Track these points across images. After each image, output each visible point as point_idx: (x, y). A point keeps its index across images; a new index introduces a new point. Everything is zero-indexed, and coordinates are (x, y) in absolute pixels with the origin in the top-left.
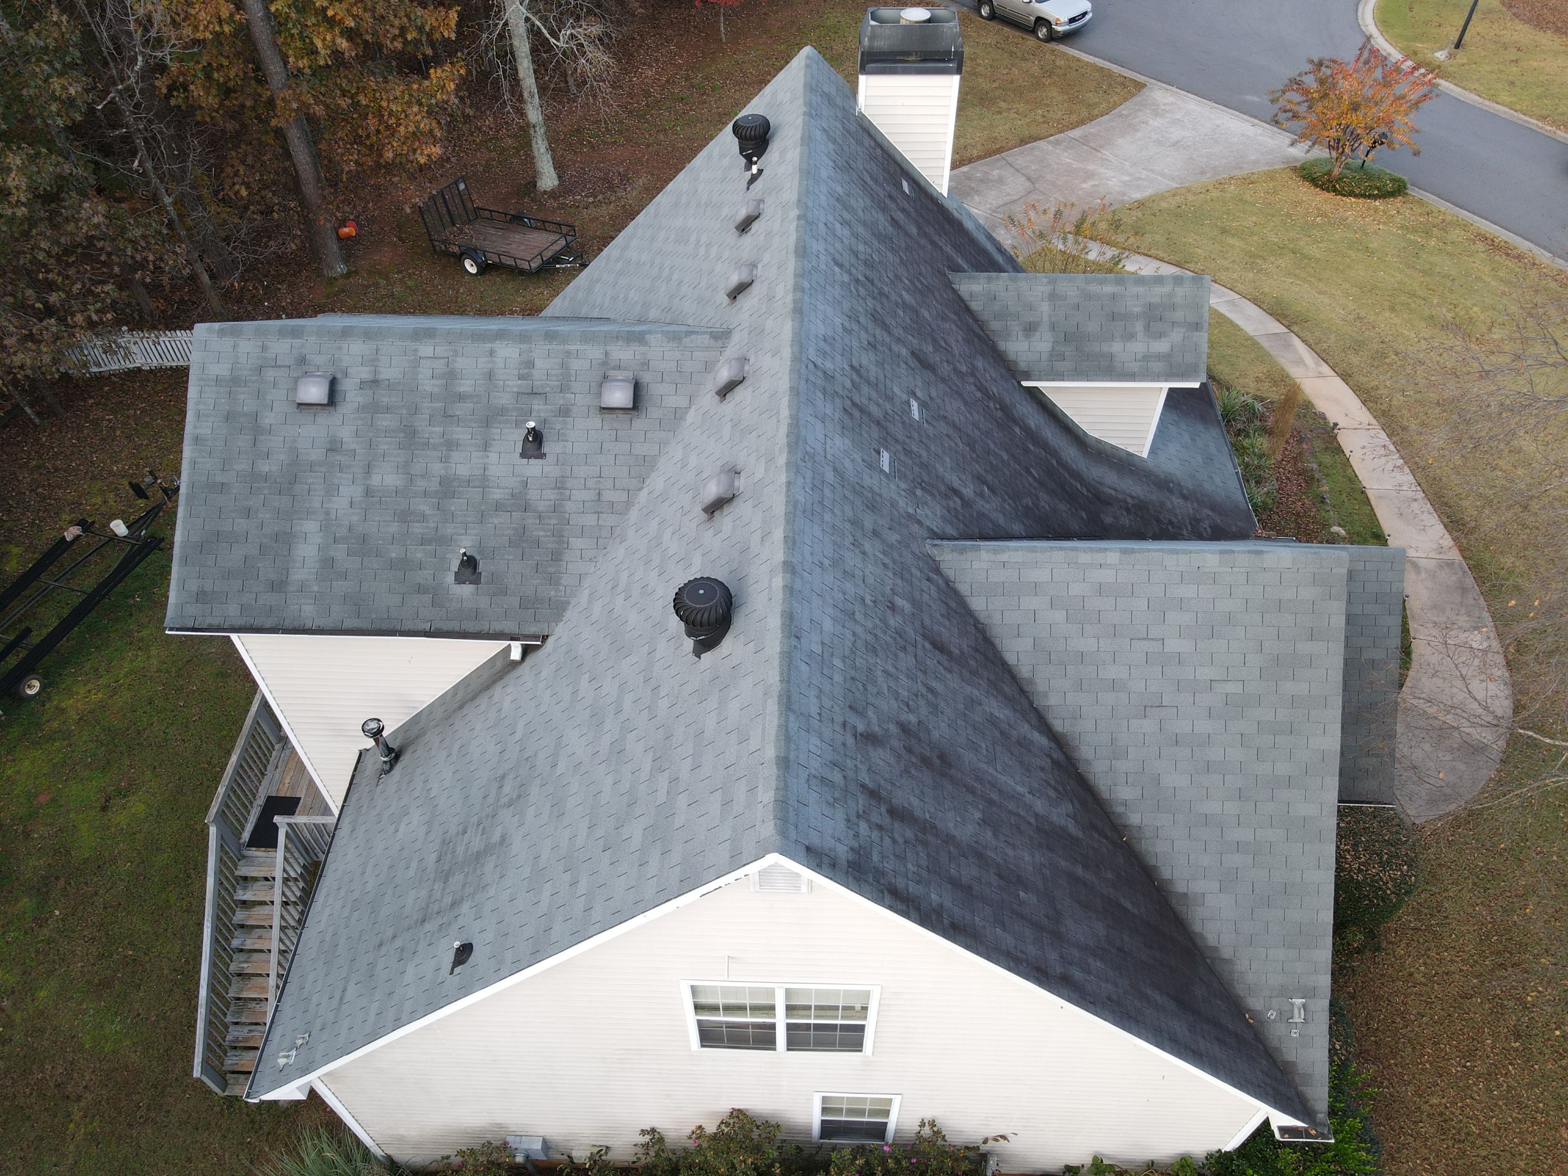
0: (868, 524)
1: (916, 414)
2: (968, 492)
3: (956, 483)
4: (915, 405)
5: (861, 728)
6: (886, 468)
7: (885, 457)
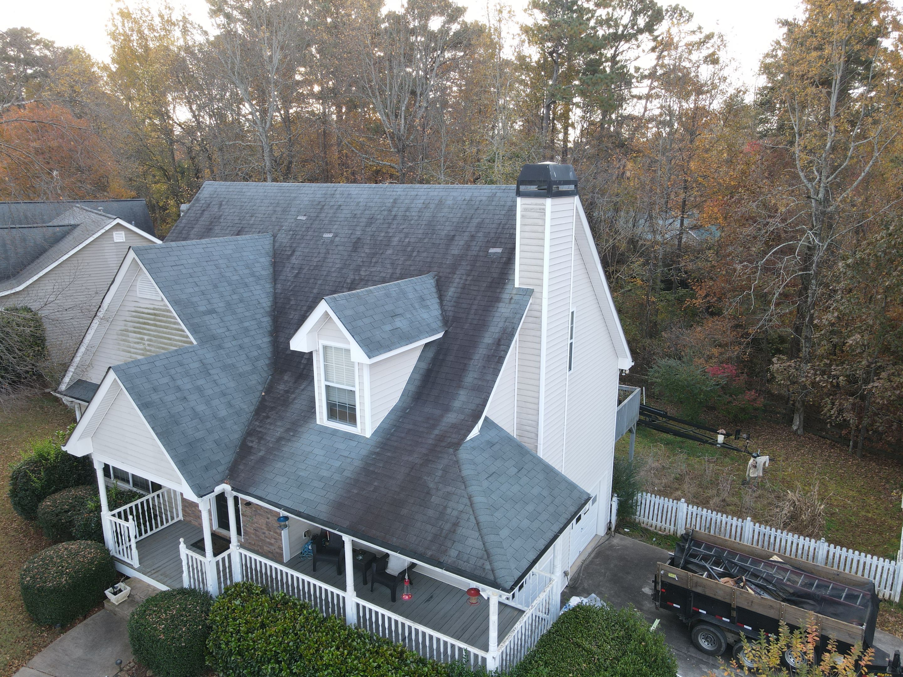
0: (278, 209)
1: (326, 235)
2: (294, 260)
3: (297, 253)
4: (330, 235)
5: (224, 203)
6: (299, 218)
7: (304, 218)
